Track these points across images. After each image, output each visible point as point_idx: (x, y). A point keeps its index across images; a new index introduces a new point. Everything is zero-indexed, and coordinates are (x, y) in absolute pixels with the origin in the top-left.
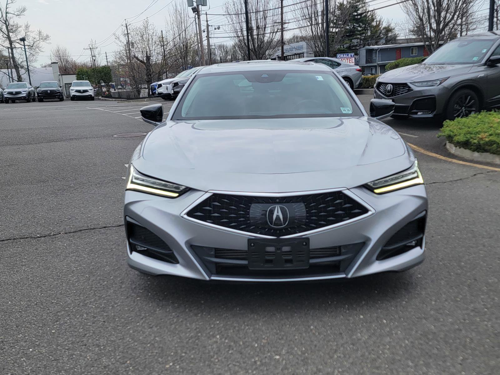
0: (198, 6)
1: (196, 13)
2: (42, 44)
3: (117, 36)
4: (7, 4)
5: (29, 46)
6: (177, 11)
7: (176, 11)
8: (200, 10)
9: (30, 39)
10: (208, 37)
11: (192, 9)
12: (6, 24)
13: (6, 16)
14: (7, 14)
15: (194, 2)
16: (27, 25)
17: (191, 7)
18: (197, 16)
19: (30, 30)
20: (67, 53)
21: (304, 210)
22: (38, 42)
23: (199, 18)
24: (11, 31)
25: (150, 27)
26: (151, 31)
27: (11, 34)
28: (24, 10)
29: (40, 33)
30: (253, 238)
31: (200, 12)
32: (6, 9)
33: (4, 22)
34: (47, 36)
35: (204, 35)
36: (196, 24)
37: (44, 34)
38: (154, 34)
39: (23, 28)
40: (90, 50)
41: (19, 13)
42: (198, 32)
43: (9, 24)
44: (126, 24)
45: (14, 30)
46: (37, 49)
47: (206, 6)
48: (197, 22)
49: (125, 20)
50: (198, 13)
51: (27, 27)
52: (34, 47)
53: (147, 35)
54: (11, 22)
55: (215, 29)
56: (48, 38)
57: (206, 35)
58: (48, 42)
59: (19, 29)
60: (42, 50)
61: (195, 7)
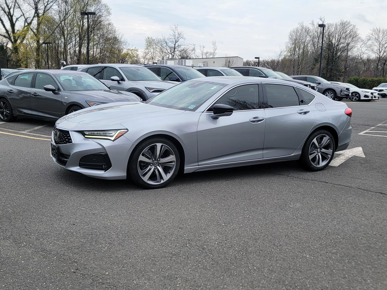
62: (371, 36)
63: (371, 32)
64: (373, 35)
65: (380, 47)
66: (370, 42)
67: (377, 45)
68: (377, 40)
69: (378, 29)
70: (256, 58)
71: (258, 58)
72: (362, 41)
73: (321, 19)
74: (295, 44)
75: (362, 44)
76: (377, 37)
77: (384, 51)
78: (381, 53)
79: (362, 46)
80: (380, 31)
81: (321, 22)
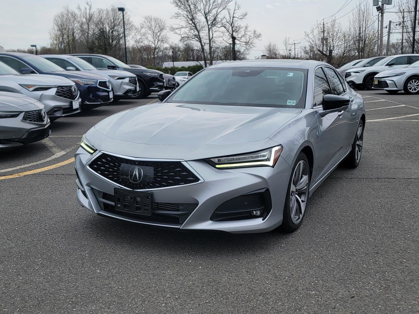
0: (383, 5)
1: (380, 11)
2: (256, 41)
3: (307, 33)
4: (235, 10)
5: (246, 42)
6: (361, 11)
7: (359, 11)
8: (384, 9)
9: (247, 37)
10: (389, 33)
11: (377, 8)
12: (231, 25)
13: (233, 20)
14: (234, 18)
15: (379, 2)
16: (247, 26)
17: (376, 6)
18: (380, 14)
19: (248, 30)
20: (276, 47)
21: (153, 173)
22: (253, 39)
23: (382, 16)
24: (235, 31)
25: (336, 26)
26: (337, 28)
27: (234, 33)
28: (246, 15)
29: (255, 32)
30: (119, 188)
31: (384, 10)
32: (234, 14)
33: (231, 24)
34: (260, 35)
35: (385, 31)
36: (379, 21)
37: (258, 33)
38: (339, 31)
39: (244, 28)
40: (294, 45)
41: (242, 17)
42: (380, 29)
43: (234, 27)
44: (324, 23)
45: (237, 30)
46: (251, 45)
47: (391, 4)
48: (380, 19)
49: (323, 19)
50: (381, 11)
51: (246, 28)
52: (249, 44)
53: (333, 32)
54: (236, 25)
55: (397, 25)
56: (260, 36)
57: (388, 31)
58: (260, 39)
59: (241, 29)
60: (255, 45)
61: (380, 6)
62: (144, 23)
63: (144, 20)
64: (146, 23)
65: (154, 35)
66: (143, 30)
67: (151, 33)
68: (150, 28)
69: (149, 17)
70: (32, 46)
71: (35, 46)
72: (136, 29)
73: (88, 4)
74: (60, 30)
75: (136, 32)
76: (149, 25)
77: (158, 40)
78: (156, 42)
79: (137, 34)
80: (151, 20)
81: (88, 6)
